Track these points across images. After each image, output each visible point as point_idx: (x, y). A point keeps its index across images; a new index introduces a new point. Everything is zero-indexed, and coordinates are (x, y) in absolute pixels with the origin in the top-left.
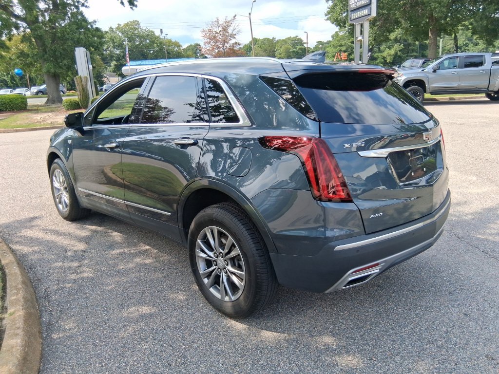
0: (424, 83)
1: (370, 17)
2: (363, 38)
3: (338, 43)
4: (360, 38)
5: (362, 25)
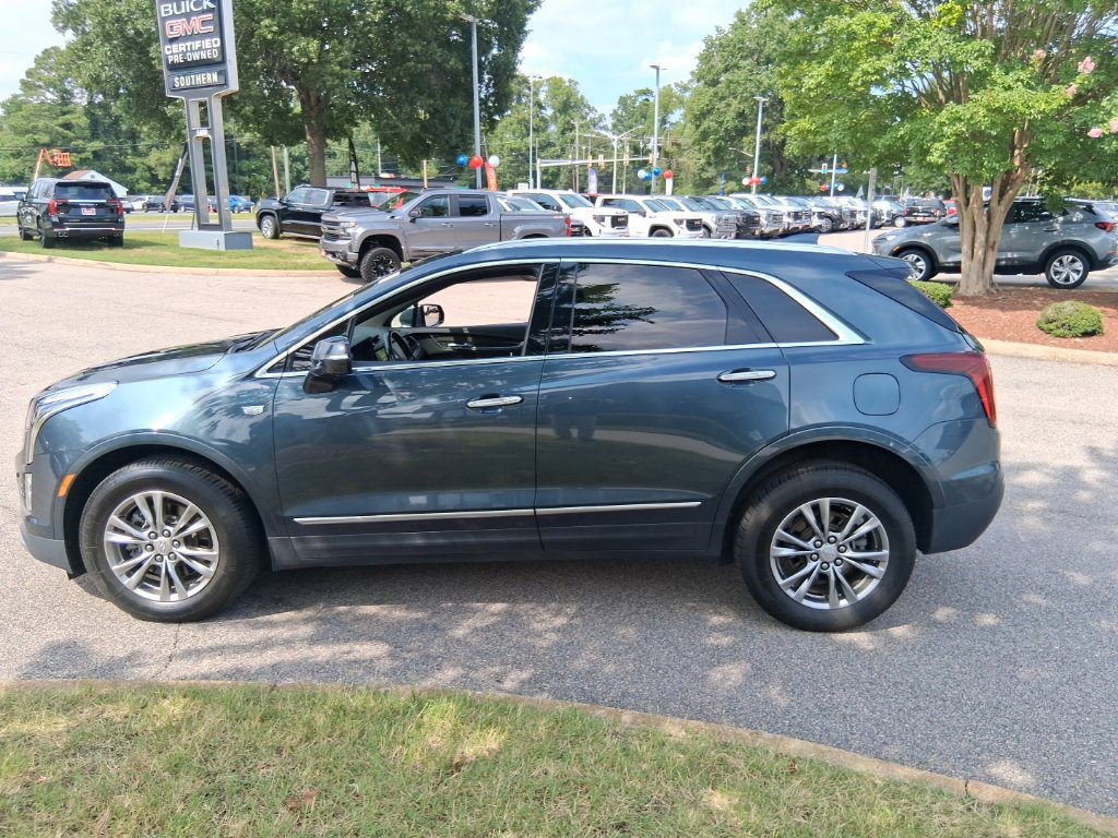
0: (397, 240)
1: (224, 92)
2: (211, 131)
3: (24, 122)
4: (203, 133)
5: (202, 104)
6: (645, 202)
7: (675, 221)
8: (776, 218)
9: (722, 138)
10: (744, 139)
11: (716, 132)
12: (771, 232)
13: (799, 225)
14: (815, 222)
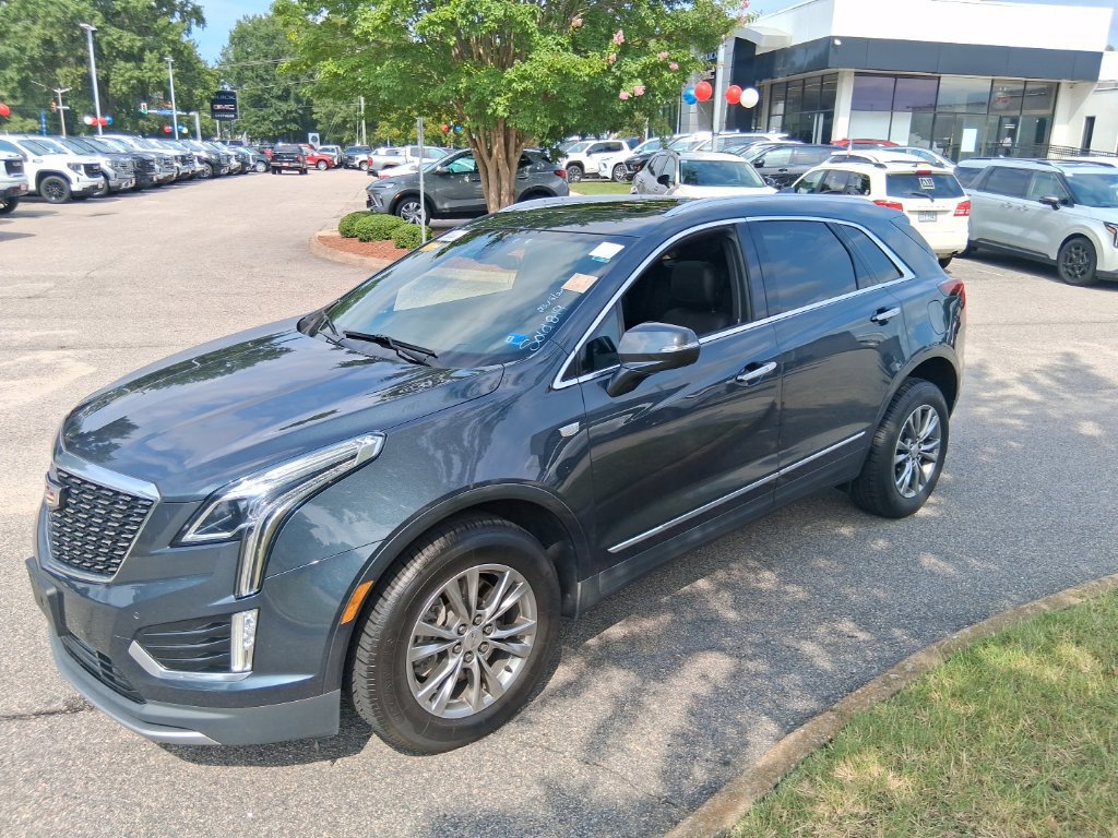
6: (19, 142)
7: (69, 165)
8: (167, 162)
9: (26, 68)
10: (58, 71)
11: (18, 60)
12: (166, 178)
13: (185, 169)
14: (198, 167)
